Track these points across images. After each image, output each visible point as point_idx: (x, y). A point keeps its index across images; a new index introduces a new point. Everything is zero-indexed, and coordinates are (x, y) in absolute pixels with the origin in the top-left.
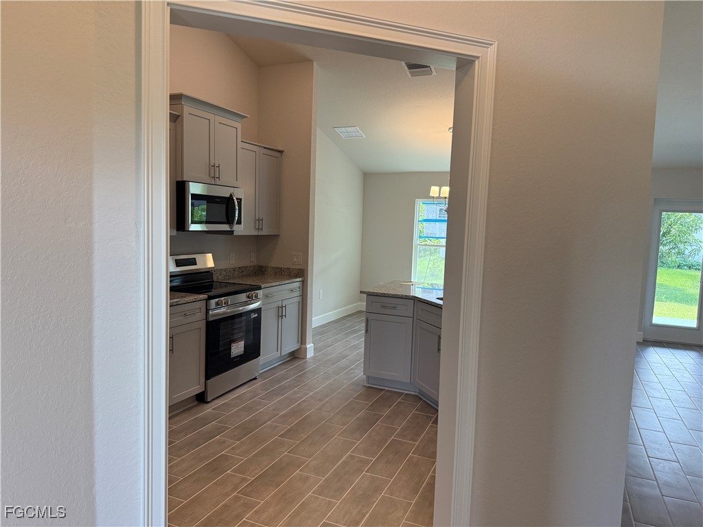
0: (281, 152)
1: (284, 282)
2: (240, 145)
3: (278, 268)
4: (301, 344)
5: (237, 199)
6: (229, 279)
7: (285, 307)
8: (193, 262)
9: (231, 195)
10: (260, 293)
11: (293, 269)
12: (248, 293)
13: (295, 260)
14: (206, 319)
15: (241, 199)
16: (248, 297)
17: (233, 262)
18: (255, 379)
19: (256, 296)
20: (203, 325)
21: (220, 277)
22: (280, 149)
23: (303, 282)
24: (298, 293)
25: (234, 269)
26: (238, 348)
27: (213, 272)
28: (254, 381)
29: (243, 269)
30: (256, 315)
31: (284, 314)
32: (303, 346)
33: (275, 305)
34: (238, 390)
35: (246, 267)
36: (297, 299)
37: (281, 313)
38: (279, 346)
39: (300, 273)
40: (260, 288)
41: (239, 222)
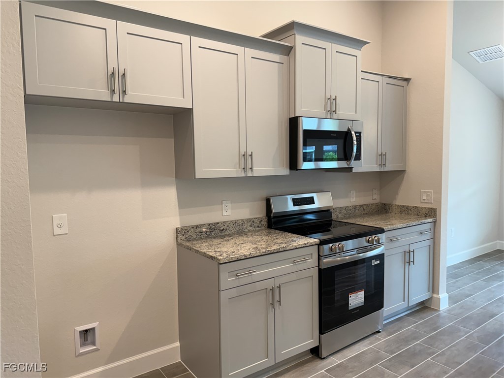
0: (407, 80)
1: (411, 224)
2: (361, 75)
3: (403, 206)
4: (433, 292)
5: (356, 133)
6: (349, 218)
7: (413, 252)
8: (311, 201)
9: (349, 129)
10: (383, 237)
11: (422, 208)
12: (368, 238)
13: (424, 198)
14: (319, 266)
15: (360, 133)
16: (368, 241)
17: (354, 200)
18: (378, 332)
19: (378, 241)
20: (315, 273)
21: (340, 216)
22: (406, 76)
23: (435, 222)
24: (428, 235)
25: (355, 207)
26: (357, 299)
27: (332, 211)
28: (377, 336)
29: (365, 207)
30: (378, 262)
31: (412, 260)
32: (435, 295)
33: (402, 250)
34: (357, 346)
35: (368, 205)
36: (427, 243)
37: (408, 258)
38: (406, 296)
39: (432, 213)
40: (382, 231)
41: (358, 158)
